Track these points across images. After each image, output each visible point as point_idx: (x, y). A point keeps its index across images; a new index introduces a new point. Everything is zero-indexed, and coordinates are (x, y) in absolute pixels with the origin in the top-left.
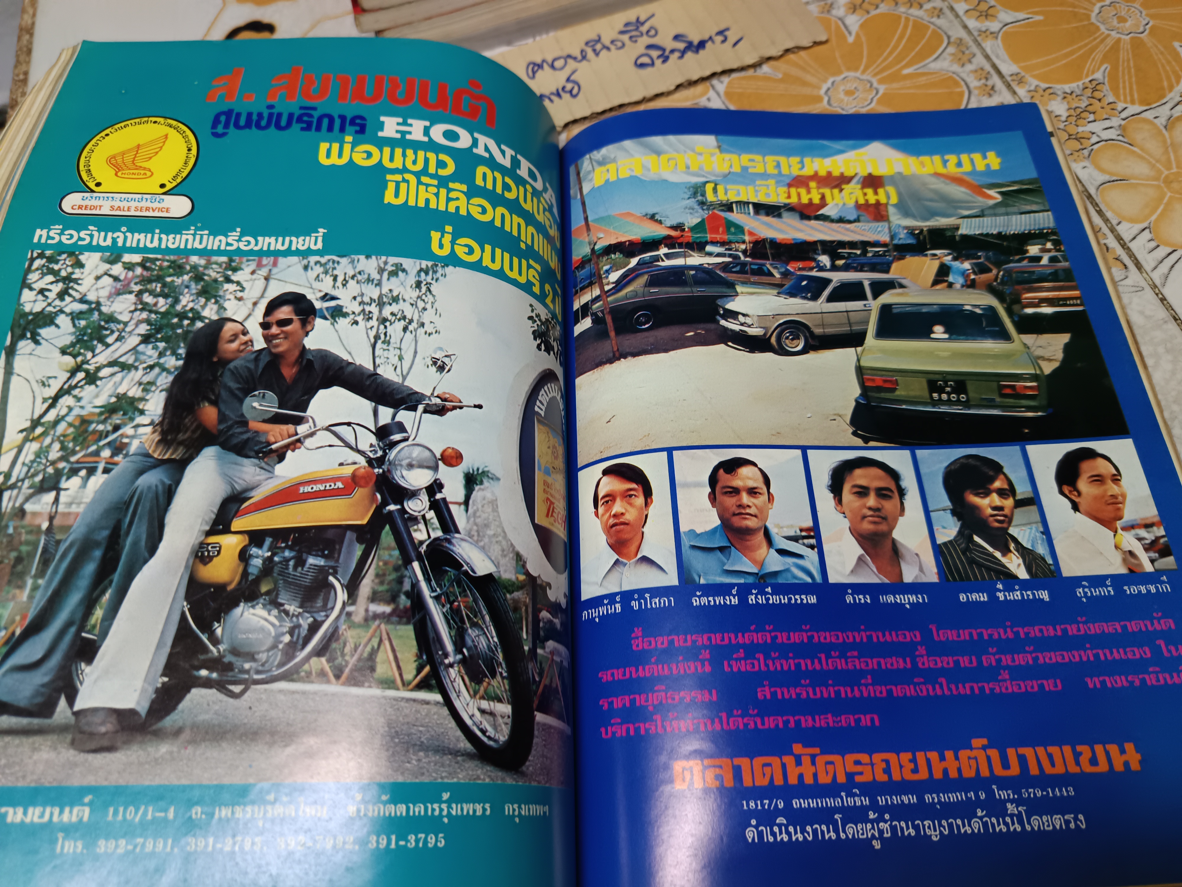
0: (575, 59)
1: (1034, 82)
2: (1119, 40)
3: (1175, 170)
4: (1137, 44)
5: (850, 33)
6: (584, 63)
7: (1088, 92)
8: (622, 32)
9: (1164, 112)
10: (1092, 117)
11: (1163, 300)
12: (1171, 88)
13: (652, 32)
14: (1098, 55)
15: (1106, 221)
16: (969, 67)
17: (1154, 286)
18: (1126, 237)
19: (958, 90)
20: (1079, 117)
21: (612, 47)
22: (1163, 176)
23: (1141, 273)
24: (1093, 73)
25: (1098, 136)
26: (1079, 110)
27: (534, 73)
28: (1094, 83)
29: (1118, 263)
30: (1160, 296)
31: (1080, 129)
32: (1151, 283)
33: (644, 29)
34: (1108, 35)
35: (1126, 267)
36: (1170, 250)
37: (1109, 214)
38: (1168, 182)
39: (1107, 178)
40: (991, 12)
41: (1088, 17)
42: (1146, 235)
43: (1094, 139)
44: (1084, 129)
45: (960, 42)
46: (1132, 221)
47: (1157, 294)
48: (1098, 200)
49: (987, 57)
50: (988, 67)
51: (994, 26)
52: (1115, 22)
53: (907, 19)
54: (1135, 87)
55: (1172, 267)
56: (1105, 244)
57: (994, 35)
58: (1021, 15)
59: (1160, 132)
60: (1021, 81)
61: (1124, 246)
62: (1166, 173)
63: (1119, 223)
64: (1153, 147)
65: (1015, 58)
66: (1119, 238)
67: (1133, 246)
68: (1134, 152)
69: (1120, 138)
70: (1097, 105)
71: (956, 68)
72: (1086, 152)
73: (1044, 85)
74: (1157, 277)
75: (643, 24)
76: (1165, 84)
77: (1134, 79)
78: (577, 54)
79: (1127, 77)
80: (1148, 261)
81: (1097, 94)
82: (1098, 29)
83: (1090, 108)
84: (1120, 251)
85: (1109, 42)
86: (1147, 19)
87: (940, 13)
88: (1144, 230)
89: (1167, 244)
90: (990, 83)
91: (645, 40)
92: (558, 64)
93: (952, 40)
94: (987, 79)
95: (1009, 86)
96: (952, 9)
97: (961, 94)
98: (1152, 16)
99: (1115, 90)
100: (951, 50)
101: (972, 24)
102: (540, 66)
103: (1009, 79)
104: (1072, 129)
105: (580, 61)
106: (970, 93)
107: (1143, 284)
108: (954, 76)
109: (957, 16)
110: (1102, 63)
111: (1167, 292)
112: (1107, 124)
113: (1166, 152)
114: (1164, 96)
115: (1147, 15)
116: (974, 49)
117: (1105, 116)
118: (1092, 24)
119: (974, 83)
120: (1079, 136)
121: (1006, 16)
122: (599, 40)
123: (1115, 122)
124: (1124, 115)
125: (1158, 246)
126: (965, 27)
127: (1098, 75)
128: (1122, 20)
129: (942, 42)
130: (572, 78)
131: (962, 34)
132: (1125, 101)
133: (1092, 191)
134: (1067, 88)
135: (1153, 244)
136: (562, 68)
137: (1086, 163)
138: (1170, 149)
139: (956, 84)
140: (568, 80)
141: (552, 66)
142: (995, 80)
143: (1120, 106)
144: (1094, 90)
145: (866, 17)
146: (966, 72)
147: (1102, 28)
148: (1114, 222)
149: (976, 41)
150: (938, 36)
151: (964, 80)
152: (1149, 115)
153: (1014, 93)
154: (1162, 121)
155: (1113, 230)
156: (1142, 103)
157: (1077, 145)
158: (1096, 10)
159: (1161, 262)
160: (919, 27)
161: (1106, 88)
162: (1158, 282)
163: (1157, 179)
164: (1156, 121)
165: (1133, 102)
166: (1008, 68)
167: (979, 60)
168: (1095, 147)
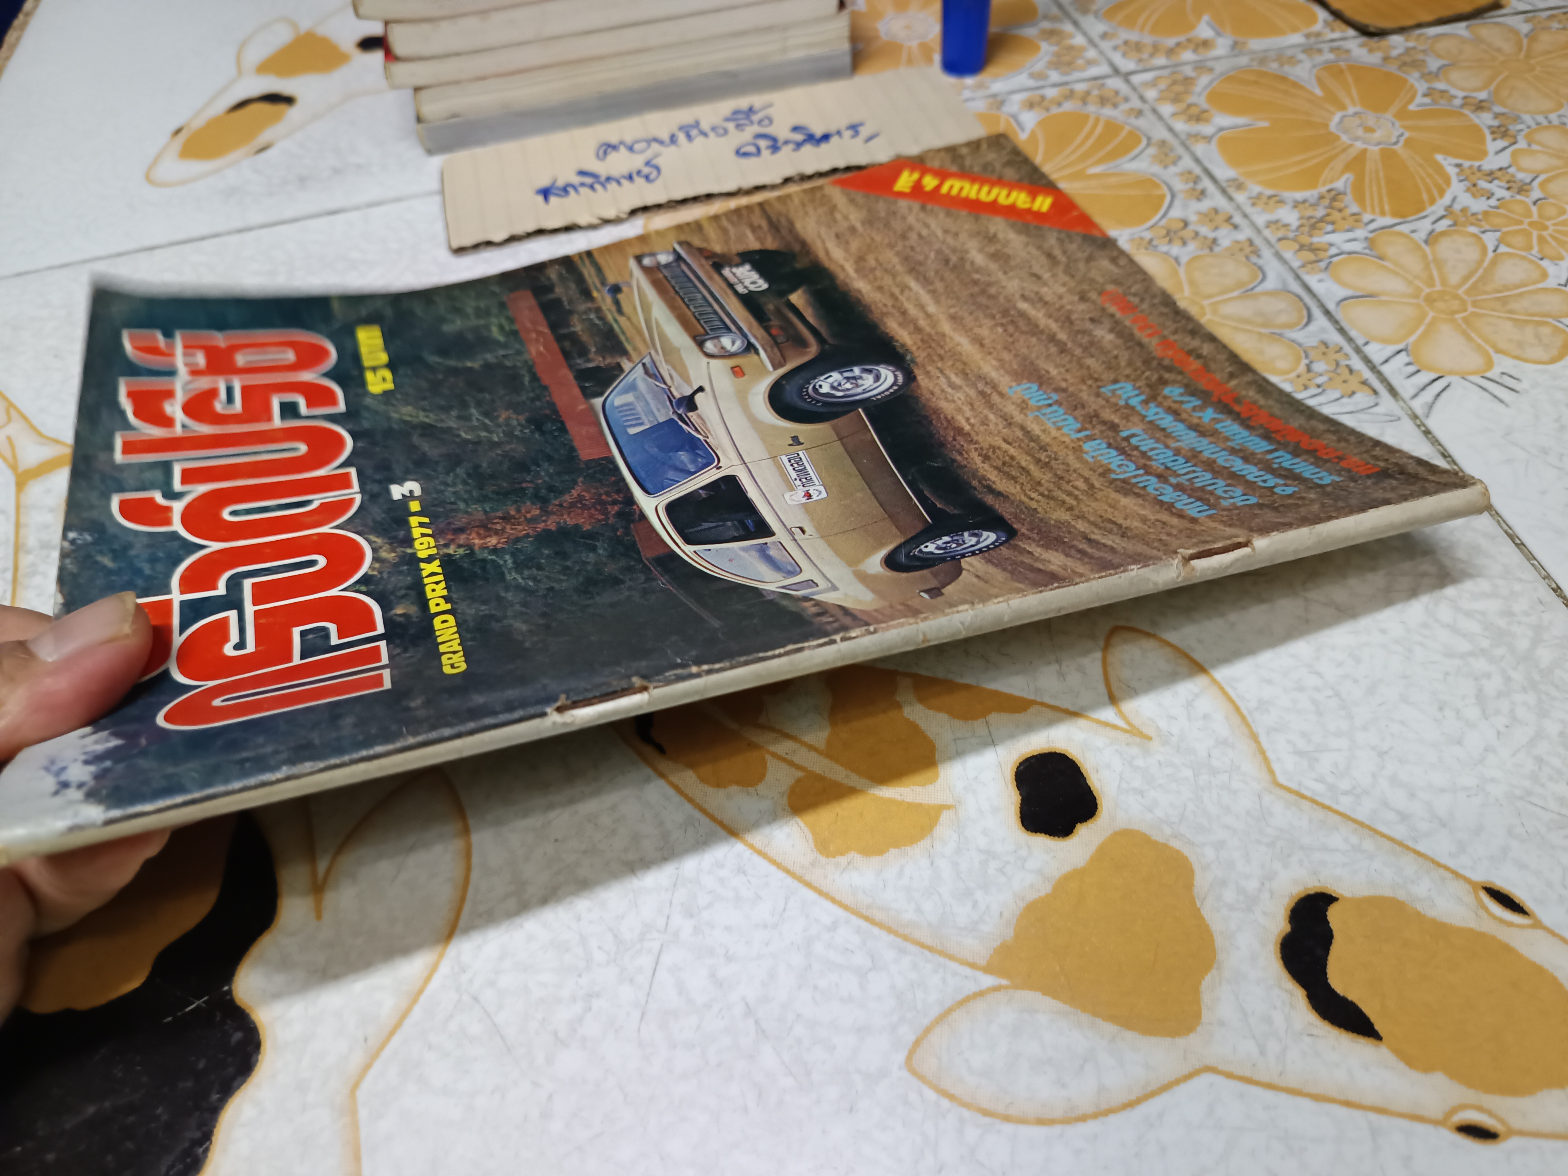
0: (661, 142)
1: (1256, 189)
2: (1364, 151)
3: (1438, 287)
4: (1388, 155)
5: (1023, 130)
6: (673, 148)
7: (1326, 202)
8: (727, 120)
9: (1425, 226)
10: (1330, 228)
11: (1427, 433)
12: (1432, 201)
13: (766, 122)
14: (1339, 164)
15: (1350, 340)
16: (1173, 170)
17: (1415, 417)
18: (1377, 359)
19: (1158, 192)
20: (1313, 227)
21: (712, 135)
22: (1423, 294)
23: (1397, 400)
24: (1332, 181)
25: (1338, 248)
26: (1313, 220)
27: (605, 153)
28: (1333, 193)
29: (1366, 388)
30: (1423, 429)
31: (1315, 240)
32: (1409, 412)
33: (755, 118)
34: (1351, 146)
35: (1375, 392)
36: (1434, 376)
37: (1353, 333)
38: (1430, 300)
39: (1349, 293)
40: (1205, 115)
41: (1326, 126)
42: (1403, 358)
43: (1334, 251)
44: (1319, 239)
45: (1163, 143)
46: (1385, 341)
47: (1418, 426)
48: (1339, 316)
49: (1197, 161)
50: (1197, 170)
51: (1207, 129)
52: (1360, 132)
53: (1097, 120)
54: (1385, 199)
55: (1438, 395)
56: (1347, 366)
57: (1208, 139)
58: (1241, 120)
59: (1418, 247)
60: (1240, 187)
61: (1373, 368)
62: (1427, 290)
63: (1366, 343)
64: (1412, 263)
65: (1232, 160)
66: (1367, 361)
67: (1386, 369)
68: (1384, 267)
69: (1367, 251)
70: (1336, 215)
71: (1156, 169)
72: (1322, 265)
73: (1269, 192)
74: (1418, 405)
75: (755, 113)
76: (1425, 196)
77: (1384, 191)
78: (665, 137)
79: (1375, 189)
80: (1406, 388)
81: (1337, 204)
82: (1338, 138)
83: (1328, 219)
84: (1367, 374)
85: (1352, 153)
86: (1401, 131)
87: (1139, 113)
88: (1399, 352)
89: (1430, 369)
90: (1200, 187)
91: (756, 129)
92: (637, 147)
93: (1154, 141)
94: (1195, 182)
95: (1224, 191)
96: (1155, 111)
97: (1162, 197)
98: (1407, 128)
99: (1360, 199)
100: (1152, 151)
101: (1180, 126)
102: (614, 147)
103: (1224, 184)
104: (1305, 239)
105: (667, 146)
106: (1173, 196)
107: (1399, 412)
108: (1154, 179)
109: (1160, 118)
110: (1343, 172)
111: (1432, 423)
112: (1350, 235)
113: (1427, 267)
114: (1423, 209)
115: (1402, 127)
116: (1180, 150)
117: (1346, 227)
118: (1331, 133)
119: (1179, 186)
120: (1314, 247)
121: (1222, 120)
122: (697, 124)
123: (1360, 233)
124: (1372, 226)
125: (1418, 371)
126: (1171, 130)
127: (1339, 184)
128: (1370, 130)
129: (1139, 141)
130: (655, 162)
131: (1166, 135)
132: (1373, 211)
133: (1331, 307)
134: (1299, 195)
135: (1412, 369)
136: (642, 152)
137: (1322, 276)
138: (1432, 266)
139: (1157, 186)
140: (648, 163)
141: (631, 149)
142: (1206, 183)
143: (1367, 217)
144: (1334, 199)
145: (1045, 114)
146: (1171, 175)
147: (1344, 138)
148: (1360, 341)
149: (1183, 144)
150: (1134, 138)
151: (1165, 183)
152: (1405, 228)
153: (1231, 199)
154: (1422, 235)
155: (1358, 350)
156: (1394, 214)
157: (1311, 256)
158: (1337, 118)
159: (1423, 389)
160: (1112, 128)
161: (1349, 199)
162: (1419, 411)
163: (1416, 296)
164: (1413, 235)
165: (1383, 214)
166: (1224, 172)
167: (1187, 162)
168: (1335, 259)
